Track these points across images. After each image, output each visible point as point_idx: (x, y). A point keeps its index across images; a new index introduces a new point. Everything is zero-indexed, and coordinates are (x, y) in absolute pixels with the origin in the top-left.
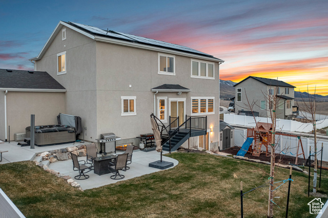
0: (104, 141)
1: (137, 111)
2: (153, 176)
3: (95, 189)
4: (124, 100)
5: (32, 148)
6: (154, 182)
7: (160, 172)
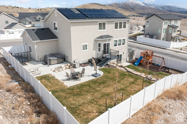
0: (75, 63)
1: (88, 49)
2: (92, 81)
3: (73, 86)
4: (83, 45)
5: (48, 66)
6: (92, 84)
7: (95, 79)
